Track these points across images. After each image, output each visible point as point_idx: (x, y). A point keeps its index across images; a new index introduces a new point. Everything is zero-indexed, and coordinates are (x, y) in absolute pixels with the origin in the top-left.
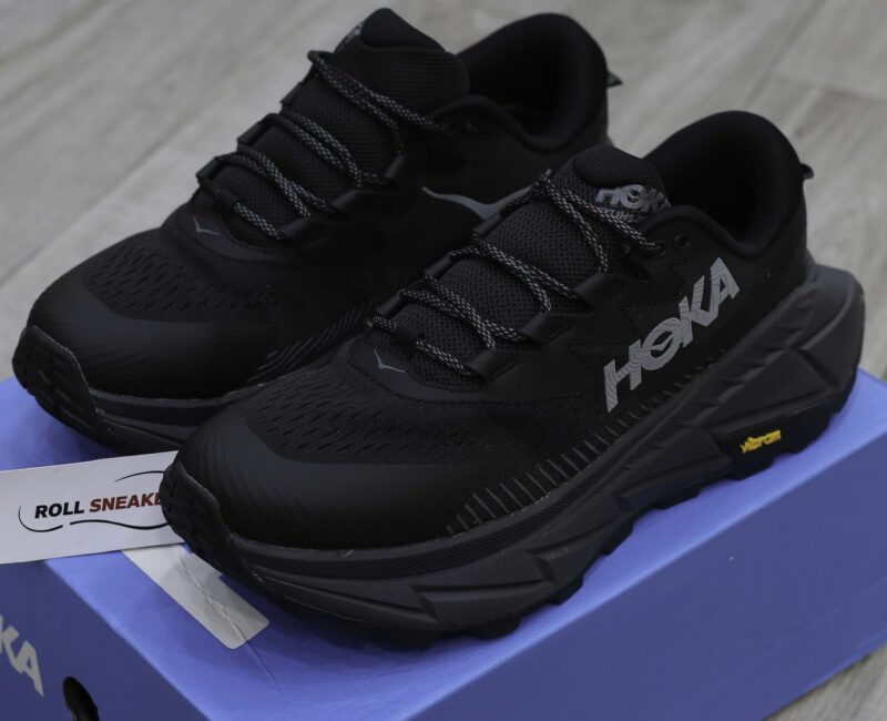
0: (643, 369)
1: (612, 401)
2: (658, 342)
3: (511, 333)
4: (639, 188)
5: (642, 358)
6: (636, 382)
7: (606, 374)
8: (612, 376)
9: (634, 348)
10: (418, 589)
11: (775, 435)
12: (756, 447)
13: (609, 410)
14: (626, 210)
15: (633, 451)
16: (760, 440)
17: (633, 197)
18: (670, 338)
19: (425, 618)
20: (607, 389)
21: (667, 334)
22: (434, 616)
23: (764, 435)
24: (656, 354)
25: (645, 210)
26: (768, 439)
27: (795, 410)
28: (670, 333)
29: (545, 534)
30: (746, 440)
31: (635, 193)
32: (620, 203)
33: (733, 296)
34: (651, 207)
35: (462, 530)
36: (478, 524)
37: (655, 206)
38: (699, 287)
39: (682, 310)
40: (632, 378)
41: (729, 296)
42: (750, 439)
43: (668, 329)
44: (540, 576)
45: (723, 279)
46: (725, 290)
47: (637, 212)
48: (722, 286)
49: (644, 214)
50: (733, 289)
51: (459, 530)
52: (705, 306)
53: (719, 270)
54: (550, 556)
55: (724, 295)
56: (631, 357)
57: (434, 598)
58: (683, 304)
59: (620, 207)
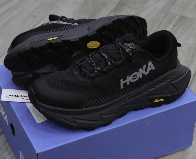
0: (130, 82)
1: (122, 87)
2: (133, 76)
3: (101, 70)
4: (133, 44)
5: (129, 79)
6: (128, 84)
7: (121, 81)
8: (122, 82)
9: (128, 77)
10: (73, 118)
11: (162, 100)
12: (157, 101)
13: (121, 89)
14: (130, 48)
15: (127, 98)
16: (158, 100)
17: (132, 46)
18: (137, 76)
19: (74, 124)
20: (121, 84)
21: (136, 75)
22: (76, 124)
23: (160, 99)
24: (133, 79)
25: (134, 49)
26: (160, 100)
27: (168, 95)
28: (137, 75)
29: (103, 112)
30: (155, 100)
31: (132, 45)
32: (129, 47)
33: (153, 69)
34: (135, 49)
35: (84, 108)
36: (88, 107)
37: (136, 48)
38: (145, 67)
39: (140, 71)
40: (127, 83)
41: (152, 69)
42: (156, 100)
43: (136, 74)
44: (101, 120)
45: (151, 66)
46: (151, 68)
47: (132, 49)
48: (150, 67)
49: (134, 50)
50: (153, 68)
51: (83, 108)
52: (146, 70)
53: (150, 64)
54: (104, 116)
55: (151, 69)
56: (127, 79)
57: (76, 120)
58: (140, 70)
59: (128, 47)
